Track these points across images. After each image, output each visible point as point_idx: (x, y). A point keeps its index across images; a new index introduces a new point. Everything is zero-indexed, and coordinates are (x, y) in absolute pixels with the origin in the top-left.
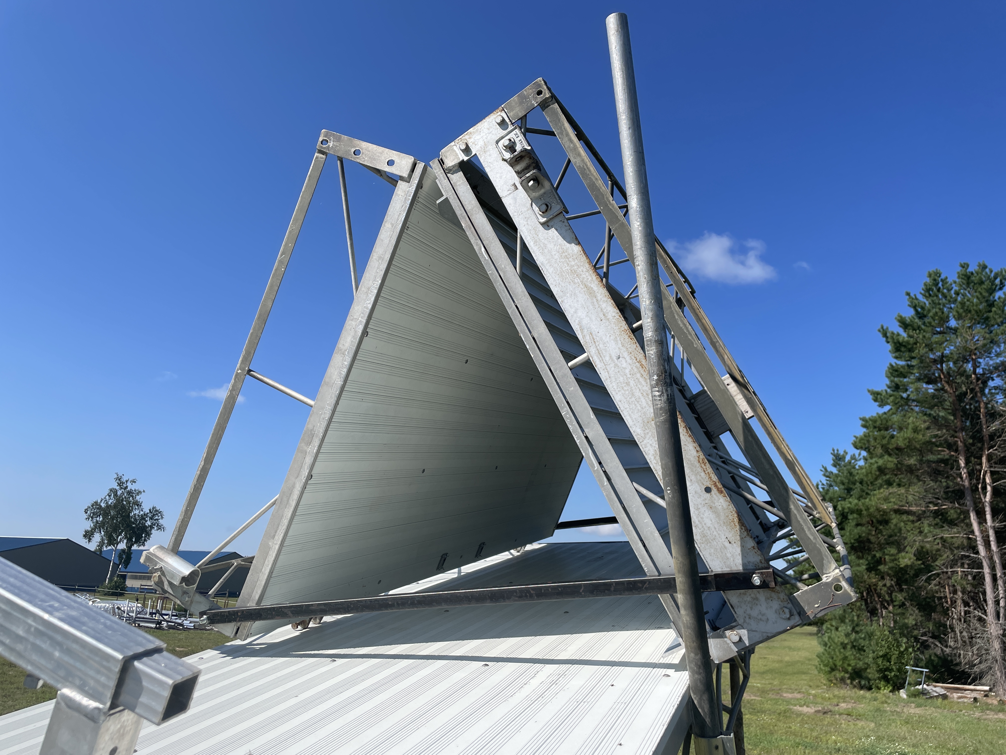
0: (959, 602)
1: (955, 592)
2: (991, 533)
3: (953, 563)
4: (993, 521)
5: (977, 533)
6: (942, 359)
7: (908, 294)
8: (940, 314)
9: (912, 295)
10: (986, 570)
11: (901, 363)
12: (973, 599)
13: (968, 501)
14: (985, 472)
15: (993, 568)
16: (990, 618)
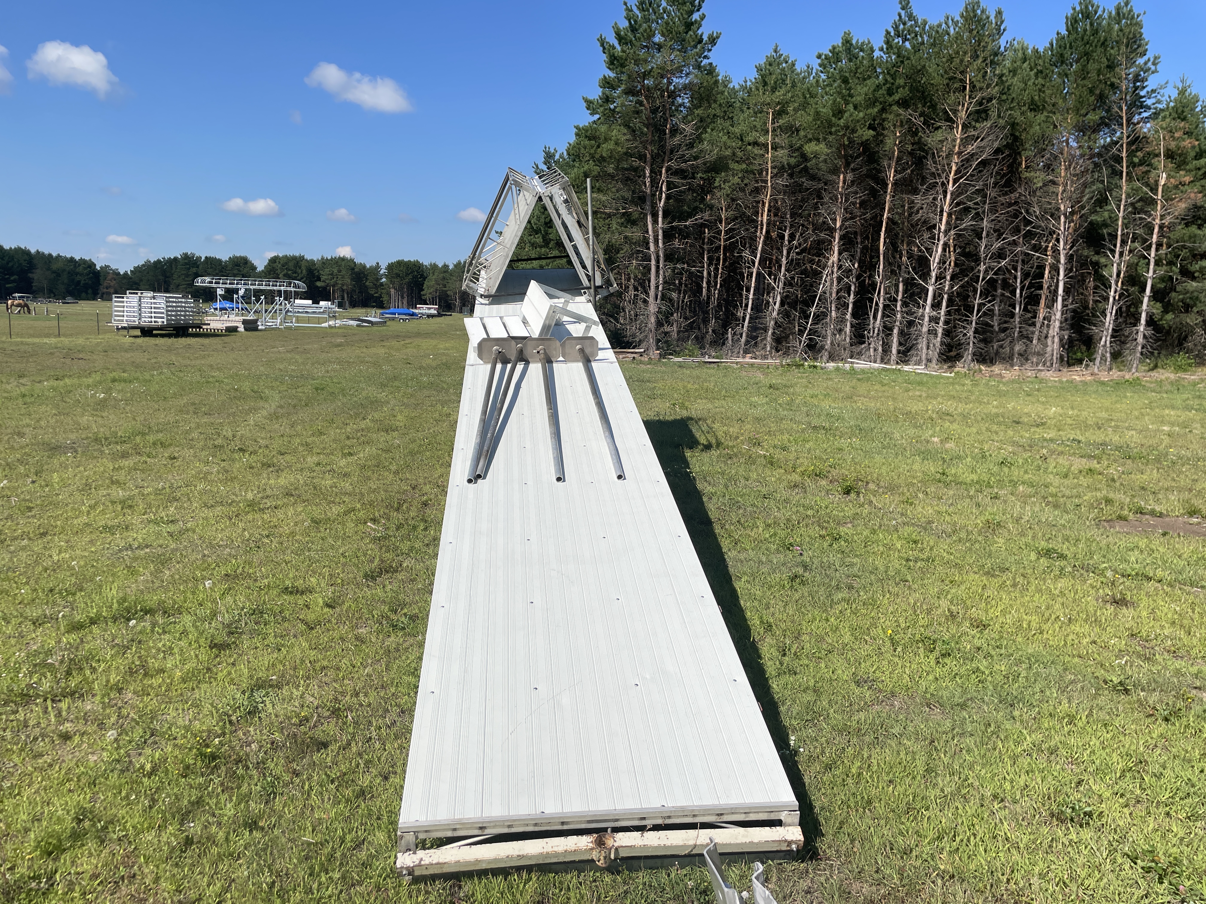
0: (631, 287)
1: (629, 279)
2: (660, 232)
3: (631, 257)
4: (663, 223)
5: (650, 232)
6: (646, 75)
7: (625, 4)
8: (648, 30)
9: (628, 5)
10: (653, 262)
11: (612, 75)
12: (640, 284)
13: (648, 207)
14: (663, 181)
15: (658, 261)
16: (651, 300)
